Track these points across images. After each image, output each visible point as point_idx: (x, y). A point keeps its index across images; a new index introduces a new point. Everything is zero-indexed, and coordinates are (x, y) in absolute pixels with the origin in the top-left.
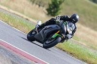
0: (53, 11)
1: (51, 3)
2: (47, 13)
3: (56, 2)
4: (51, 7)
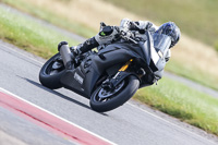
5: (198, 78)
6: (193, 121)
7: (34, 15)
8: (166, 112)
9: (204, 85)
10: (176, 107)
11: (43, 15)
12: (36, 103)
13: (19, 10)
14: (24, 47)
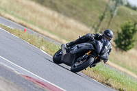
0: (123, 43)
1: (120, 31)
2: (115, 45)
3: (129, 30)
4: (121, 37)
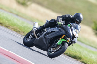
5: (83, 41)
6: (82, 60)
7: (11, 12)
8: (70, 56)
9: (87, 44)
10: (75, 54)
11: (15, 13)
12: (12, 51)
13: (4, 10)
14: (7, 27)
